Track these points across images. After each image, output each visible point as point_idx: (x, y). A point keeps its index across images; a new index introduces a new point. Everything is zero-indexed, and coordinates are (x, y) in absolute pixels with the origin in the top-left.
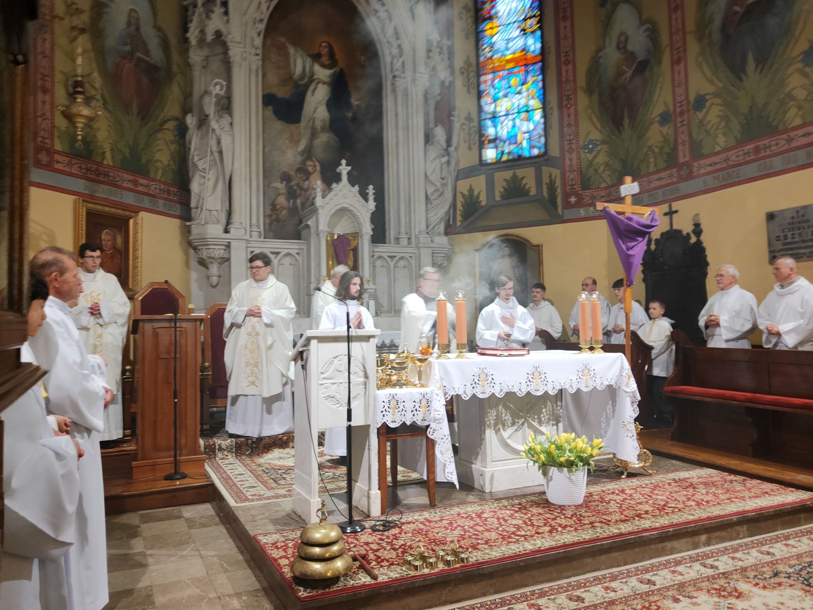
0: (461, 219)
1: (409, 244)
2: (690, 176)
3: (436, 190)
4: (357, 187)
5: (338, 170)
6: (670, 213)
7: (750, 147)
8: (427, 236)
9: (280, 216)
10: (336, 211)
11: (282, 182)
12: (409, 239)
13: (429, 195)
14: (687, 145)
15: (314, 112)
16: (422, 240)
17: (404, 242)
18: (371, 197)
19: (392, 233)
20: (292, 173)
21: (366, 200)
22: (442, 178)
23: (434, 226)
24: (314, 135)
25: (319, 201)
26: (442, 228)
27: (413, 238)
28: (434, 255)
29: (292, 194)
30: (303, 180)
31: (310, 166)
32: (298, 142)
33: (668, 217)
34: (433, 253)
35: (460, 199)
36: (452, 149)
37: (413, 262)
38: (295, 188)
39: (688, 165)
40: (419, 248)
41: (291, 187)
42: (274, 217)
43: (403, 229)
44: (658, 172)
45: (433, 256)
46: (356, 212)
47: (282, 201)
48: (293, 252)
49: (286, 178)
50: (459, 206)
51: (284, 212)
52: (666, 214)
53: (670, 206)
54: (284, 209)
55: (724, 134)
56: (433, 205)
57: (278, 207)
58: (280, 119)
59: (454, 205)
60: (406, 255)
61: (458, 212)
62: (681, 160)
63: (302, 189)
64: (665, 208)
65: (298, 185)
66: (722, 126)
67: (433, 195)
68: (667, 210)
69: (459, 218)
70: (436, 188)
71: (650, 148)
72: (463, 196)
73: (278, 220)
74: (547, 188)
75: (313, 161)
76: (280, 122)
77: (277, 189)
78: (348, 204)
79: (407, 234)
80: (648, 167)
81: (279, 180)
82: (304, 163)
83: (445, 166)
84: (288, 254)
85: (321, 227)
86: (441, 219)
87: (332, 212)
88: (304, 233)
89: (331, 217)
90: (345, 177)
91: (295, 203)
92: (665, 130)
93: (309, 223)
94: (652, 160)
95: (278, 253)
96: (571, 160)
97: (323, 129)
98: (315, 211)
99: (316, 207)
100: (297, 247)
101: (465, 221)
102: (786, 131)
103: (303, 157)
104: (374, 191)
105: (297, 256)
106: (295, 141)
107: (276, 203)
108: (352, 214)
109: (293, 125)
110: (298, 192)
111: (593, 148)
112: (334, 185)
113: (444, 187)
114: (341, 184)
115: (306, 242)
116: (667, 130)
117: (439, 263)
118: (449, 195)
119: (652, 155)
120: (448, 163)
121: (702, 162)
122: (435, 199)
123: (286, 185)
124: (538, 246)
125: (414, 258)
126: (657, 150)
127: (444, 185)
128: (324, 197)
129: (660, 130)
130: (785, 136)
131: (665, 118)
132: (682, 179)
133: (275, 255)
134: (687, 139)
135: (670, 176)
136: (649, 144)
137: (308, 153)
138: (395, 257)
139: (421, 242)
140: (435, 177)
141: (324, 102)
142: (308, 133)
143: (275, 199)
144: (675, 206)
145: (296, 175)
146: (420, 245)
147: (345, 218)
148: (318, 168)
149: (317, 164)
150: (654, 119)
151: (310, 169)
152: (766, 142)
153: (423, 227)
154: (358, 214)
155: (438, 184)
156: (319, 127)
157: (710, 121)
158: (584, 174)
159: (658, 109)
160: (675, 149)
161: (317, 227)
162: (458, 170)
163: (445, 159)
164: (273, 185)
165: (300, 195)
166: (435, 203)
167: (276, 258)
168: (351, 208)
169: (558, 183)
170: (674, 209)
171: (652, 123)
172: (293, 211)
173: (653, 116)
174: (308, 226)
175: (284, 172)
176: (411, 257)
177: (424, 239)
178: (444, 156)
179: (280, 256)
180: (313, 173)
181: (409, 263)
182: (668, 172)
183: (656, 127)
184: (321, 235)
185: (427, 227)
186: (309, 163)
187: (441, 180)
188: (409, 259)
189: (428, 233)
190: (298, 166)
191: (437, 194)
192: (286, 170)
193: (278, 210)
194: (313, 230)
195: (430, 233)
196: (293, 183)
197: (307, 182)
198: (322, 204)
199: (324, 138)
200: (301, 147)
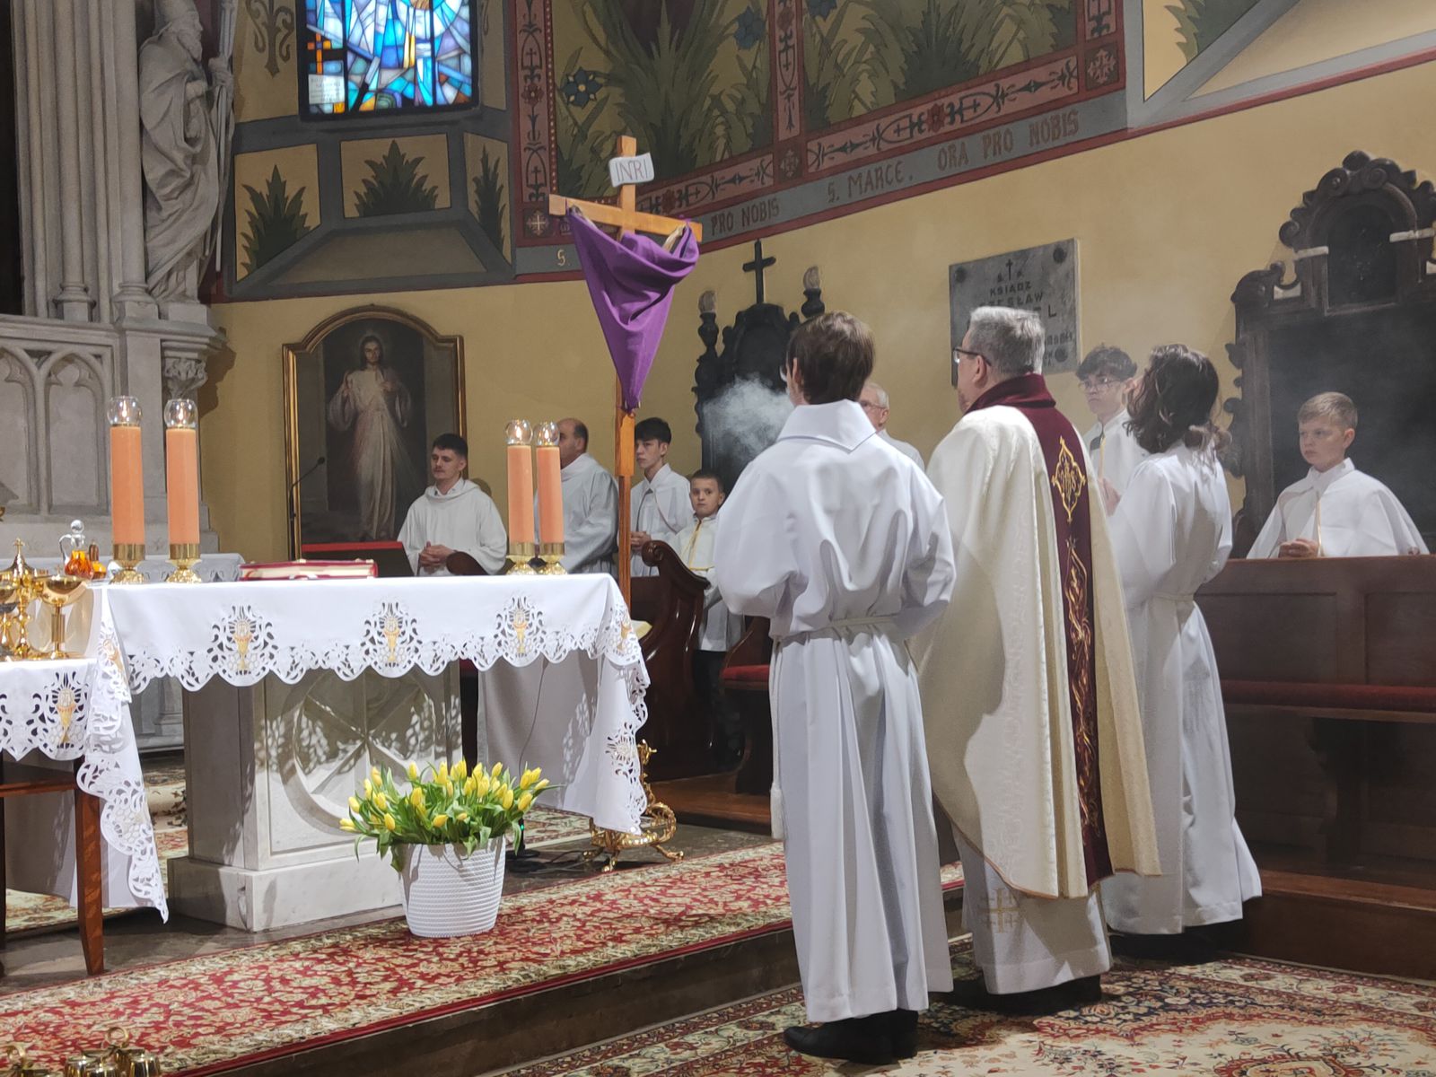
0: (248, 261)
1: (91, 319)
2: (800, 175)
3: (173, 173)
6: (758, 265)
7: (921, 110)
8: (149, 299)
12: (93, 305)
13: (152, 185)
14: (795, 98)
16: (131, 309)
17: (79, 312)
19: (40, 284)
22: (186, 140)
23: (169, 274)
26: (191, 280)
27: (104, 303)
28: (168, 353)
33: (753, 274)
34: (163, 349)
35: (244, 204)
36: (219, 63)
37: (105, 371)
39: (797, 145)
40: (122, 332)
43: (74, 277)
44: (733, 160)
45: (163, 358)
50: (243, 225)
52: (747, 267)
53: (758, 247)
55: (873, 75)
56: (165, 214)
59: (226, 217)
60: (86, 352)
61: (241, 242)
62: (785, 134)
64: (745, 252)
66: (867, 56)
67: (161, 185)
68: (751, 257)
69: (242, 257)
70: (173, 167)
71: (716, 100)
72: (255, 197)
74: (477, 192)
79: (86, 290)
80: (712, 148)
83: (197, 107)
86: (189, 254)
92: (749, 57)
94: (720, 130)
96: (533, 119)
101: (258, 267)
102: (994, 75)
111: (587, 92)
113: (198, 167)
116: (755, 56)
117: (183, 376)
118: (210, 190)
119: (720, 119)
120: (209, 99)
121: (826, 141)
124: (452, 340)
125: (107, 359)
127: (194, 159)
129: (738, 57)
130: (990, 88)
131: (751, 29)
132: (783, 182)
134: (793, 85)
135: (761, 172)
136: (715, 90)
138: (49, 353)
139: (128, 314)
140: (167, 135)
144: (769, 246)
146: (125, 324)
150: (726, 28)
152: (955, 99)
153: (135, 272)
155: (179, 157)
157: (845, 41)
158: (566, 158)
159: (734, 5)
160: (771, 106)
162: (237, 125)
163: (199, 87)
166: (169, 206)
169: (503, 179)
170: (765, 256)
171: (722, 38)
173: (724, 21)
176: (98, 357)
177: (135, 306)
178: (194, 79)
181: (94, 374)
182: (755, 163)
183: (729, 46)
185: (148, 275)
187: (185, 145)
188: (93, 360)
189: (149, 292)
191: (176, 182)
195: (156, 292)
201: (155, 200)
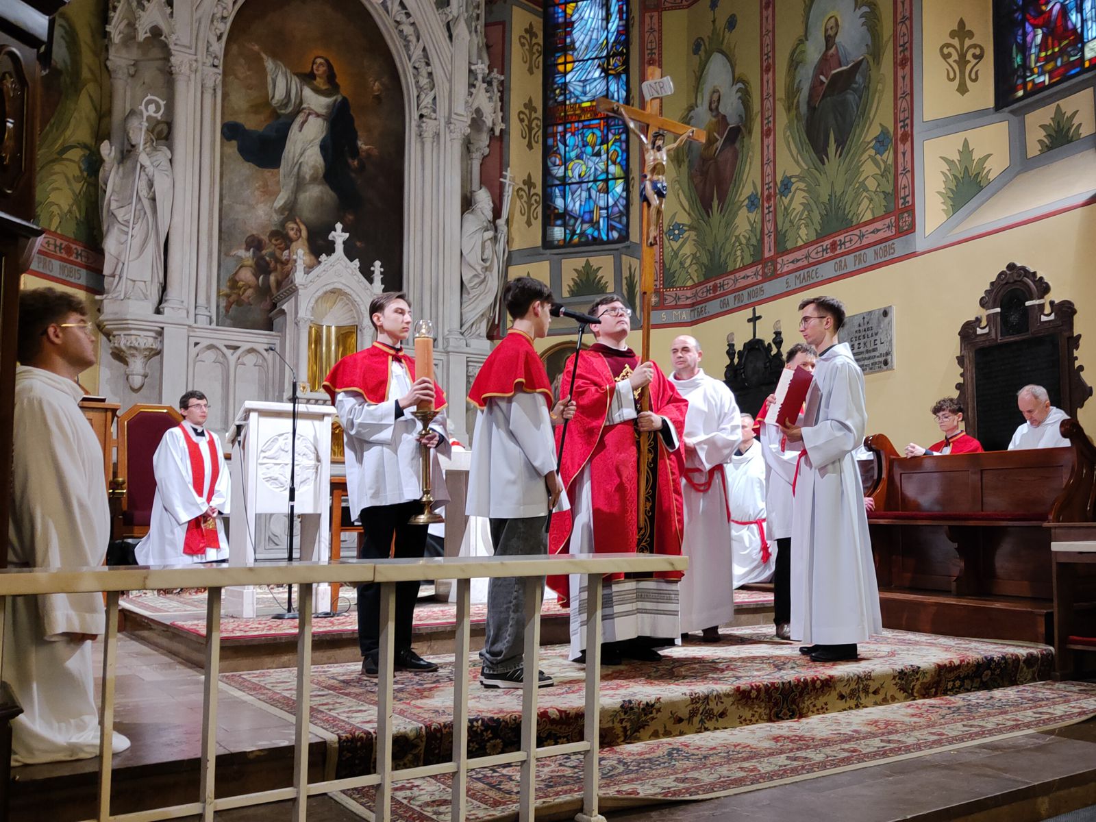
1: (433, 346)
2: (775, 275)
3: (475, 276)
4: (357, 262)
5: (330, 237)
6: (754, 319)
9: (242, 297)
10: (326, 293)
11: (247, 249)
12: (435, 340)
13: (465, 282)
14: (772, 237)
15: (301, 155)
16: (452, 343)
18: (378, 277)
20: (265, 238)
21: (371, 281)
23: (472, 325)
24: (300, 185)
25: (299, 277)
27: (440, 339)
28: (470, 364)
29: (262, 268)
30: (279, 248)
31: (292, 229)
32: (277, 194)
33: (751, 324)
34: (467, 362)
36: (501, 222)
37: (438, 372)
38: (268, 258)
39: (773, 260)
40: (448, 353)
41: (262, 258)
42: (234, 297)
44: (744, 268)
45: (467, 366)
46: (354, 296)
47: (246, 275)
48: (260, 348)
49: (254, 244)
51: (249, 292)
52: (749, 320)
53: (754, 310)
54: (250, 287)
56: (471, 296)
57: (241, 284)
58: (247, 159)
62: (767, 255)
63: (277, 260)
64: (748, 313)
65: (273, 255)
66: (804, 216)
67: (470, 282)
68: (751, 316)
70: (475, 273)
71: (737, 237)
73: (239, 302)
74: (626, 283)
75: (296, 223)
76: (247, 164)
77: (240, 259)
78: (343, 284)
80: (735, 261)
81: (244, 246)
82: (283, 224)
83: (488, 244)
84: (252, 350)
85: (301, 314)
87: (319, 293)
88: (277, 322)
89: (316, 301)
90: (339, 247)
91: (266, 280)
92: (752, 216)
93: (284, 307)
94: (739, 253)
95: (236, 348)
97: (314, 180)
98: (293, 291)
99: (295, 285)
100: (266, 341)
103: (282, 217)
104: (382, 270)
105: (265, 353)
106: (269, 193)
107: (238, 279)
108: (349, 299)
109: (267, 170)
110: (272, 265)
111: (679, 234)
112: (323, 257)
113: (488, 273)
114: (334, 256)
115: (279, 334)
116: (755, 216)
118: (493, 283)
119: (739, 247)
120: (495, 239)
121: (786, 258)
122: (473, 288)
123: (254, 252)
125: (440, 365)
126: (744, 241)
127: (486, 269)
128: (307, 273)
129: (748, 217)
130: (858, 232)
131: (753, 203)
132: (766, 278)
133: (232, 351)
134: (772, 230)
135: (756, 274)
136: (737, 233)
137: (290, 211)
139: (451, 345)
140: (474, 257)
141: (318, 141)
142: (292, 183)
143: (238, 271)
144: (760, 310)
145: (270, 241)
146: (449, 349)
147: (339, 305)
148: (304, 233)
149: (303, 227)
150: (743, 201)
151: (292, 233)
154: (357, 299)
155: (479, 268)
156: (308, 177)
157: (795, 209)
158: (668, 267)
159: (747, 191)
160: (762, 240)
161: (296, 313)
162: (509, 252)
163: (490, 234)
164: (233, 253)
165: (275, 269)
166: (473, 293)
167: (232, 354)
168: (348, 290)
170: (757, 315)
171: (740, 207)
172: (264, 291)
173: (742, 199)
174: (283, 312)
175: (253, 235)
177: (455, 342)
179: (239, 352)
180: (296, 240)
182: (754, 269)
183: (743, 212)
184: (301, 324)
185: (461, 326)
186: (291, 225)
187: (482, 263)
190: (274, 228)
192: (254, 232)
193: (240, 288)
194: (290, 318)
195: (465, 334)
196: (264, 252)
197: (287, 251)
198: (303, 281)
199: (315, 193)
200: (280, 202)
201: (466, 288)
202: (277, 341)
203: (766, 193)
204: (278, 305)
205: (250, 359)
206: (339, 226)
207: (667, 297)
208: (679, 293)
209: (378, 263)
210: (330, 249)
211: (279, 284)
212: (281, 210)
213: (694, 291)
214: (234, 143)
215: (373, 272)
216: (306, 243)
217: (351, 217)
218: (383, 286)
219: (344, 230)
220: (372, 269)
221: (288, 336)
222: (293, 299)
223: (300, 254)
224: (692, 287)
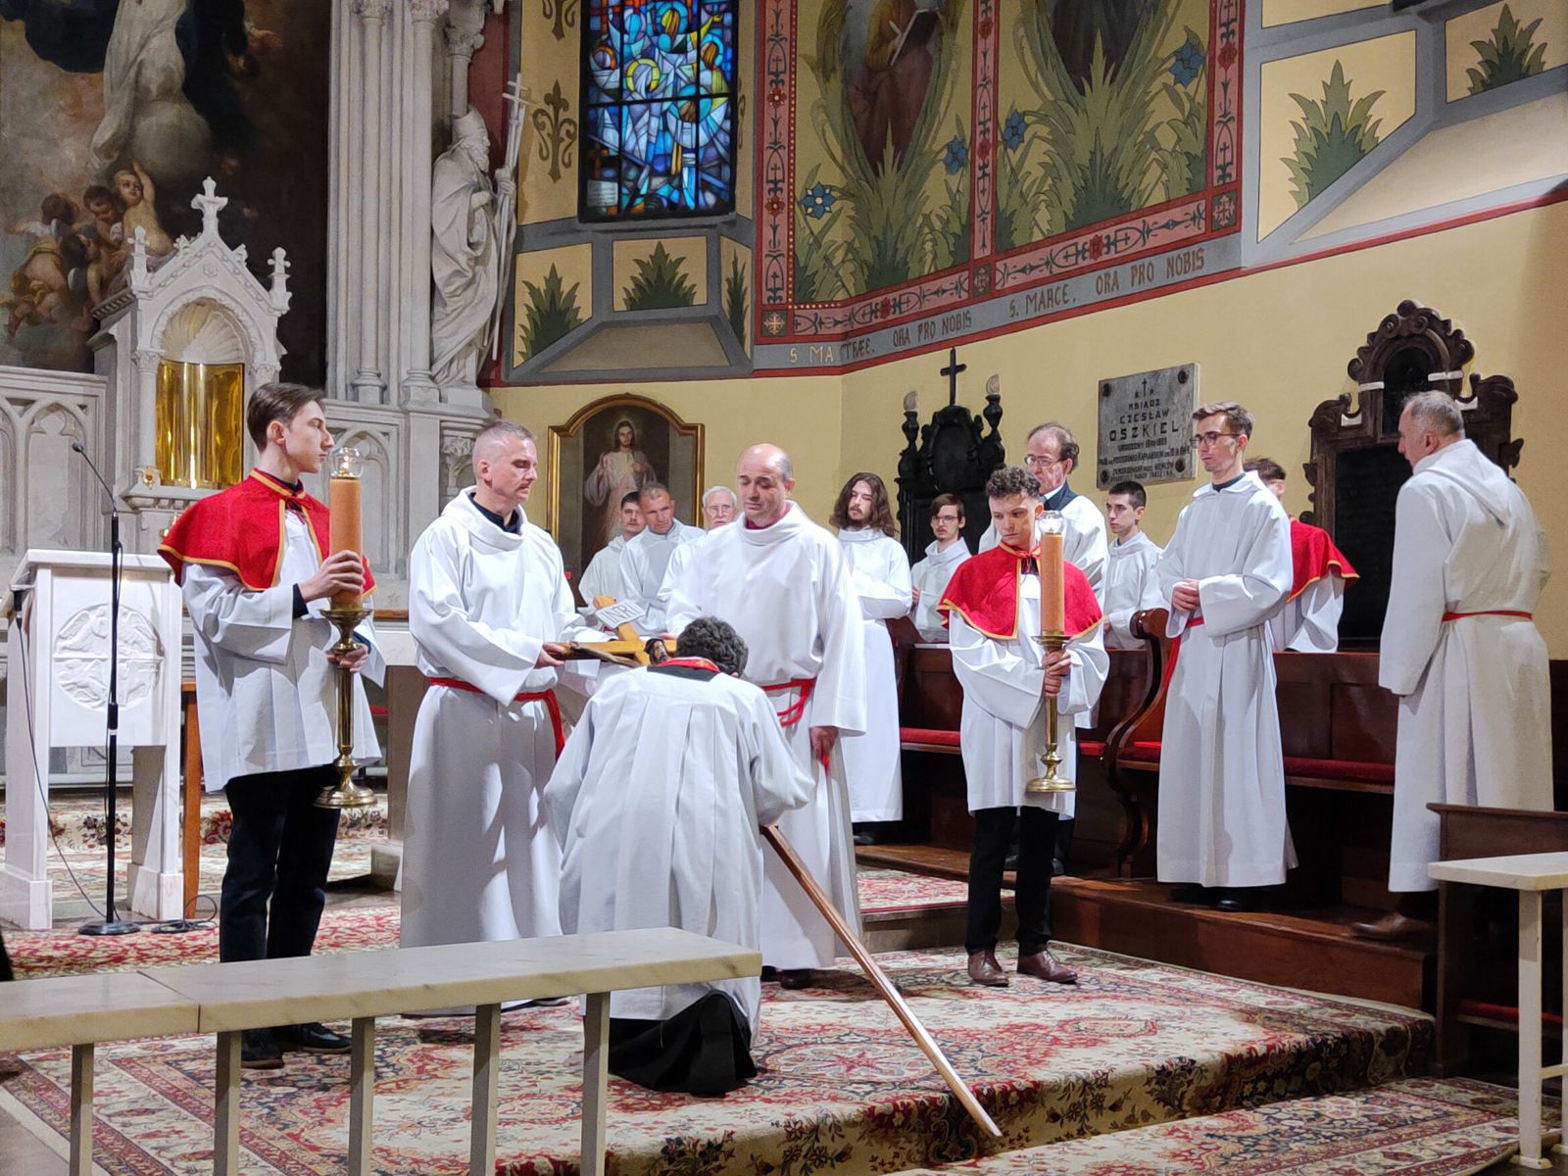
0: (524, 350)
1: (382, 402)
2: (989, 292)
3: (458, 273)
4: (242, 249)
5: (194, 204)
6: (952, 371)
7: (1085, 239)
8: (432, 384)
9: (39, 309)
10: (187, 306)
11: (47, 222)
12: (384, 389)
13: (439, 284)
14: (988, 221)
15: (142, 46)
16: (416, 393)
17: (371, 395)
18: (280, 278)
19: (341, 369)
20: (77, 200)
21: (268, 285)
22: (470, 245)
23: (451, 361)
24: (139, 104)
25: (139, 277)
26: (471, 367)
27: (393, 388)
28: (446, 432)
29: (72, 255)
30: (105, 220)
31: (127, 184)
32: (95, 120)
34: (442, 429)
35: (523, 298)
37: (391, 446)
38: (83, 238)
39: (989, 264)
40: (406, 412)
41: (74, 237)
42: (23, 308)
43: (369, 364)
44: (938, 275)
45: (442, 436)
46: (238, 311)
47: (45, 269)
48: (71, 403)
49: (59, 211)
50: (521, 318)
51: (51, 298)
52: (944, 372)
53: (953, 353)
54: (52, 290)
55: (1049, 205)
56: (449, 309)
57: (35, 284)
58: (44, 56)
59: (504, 314)
60: (375, 430)
61: (519, 332)
62: (978, 254)
63: (101, 241)
64: (942, 358)
65: (91, 231)
66: (1045, 188)
67: (447, 285)
68: (947, 363)
69: (519, 346)
70: (458, 268)
71: (927, 217)
72: (533, 292)
73: (32, 319)
74: (729, 291)
75: (134, 173)
76: (43, 64)
77: (32, 238)
78: (222, 292)
79: (379, 375)
80: (921, 261)
81: (40, 215)
82: (110, 175)
83: (480, 214)
84: (56, 407)
85: (143, 344)
86: (469, 344)
87: (174, 308)
88: (101, 355)
89: (171, 320)
90: (211, 223)
91: (81, 278)
92: (954, 180)
93: (113, 331)
94: (928, 246)
95: (28, 403)
96: (775, 229)
97: (165, 93)
98: (128, 302)
99: (131, 293)
100: (80, 390)
101: (533, 355)
102: (1141, 212)
103: (110, 161)
104: (288, 264)
105: (79, 412)
106: (84, 117)
107: (29, 274)
108: (229, 317)
109: (79, 75)
110: (92, 249)
111: (823, 205)
112: (182, 241)
113: (479, 268)
114: (201, 240)
115: (105, 378)
116: (959, 181)
117: (459, 453)
118: (489, 287)
119: (930, 236)
120: (492, 205)
122: (452, 295)
123: (58, 227)
124: (694, 427)
125: (393, 436)
126: (938, 225)
127: (476, 261)
128: (152, 268)
129: (946, 181)
130: (1138, 224)
131: (956, 156)
132: (976, 297)
133: (20, 408)
134: (988, 209)
135: (958, 287)
136: (926, 210)
137: (122, 152)
138: (344, 430)
139: (412, 398)
140: (454, 239)
141: (172, 22)
142: (125, 98)
143: (30, 260)
144: (963, 354)
145: (87, 205)
146: (410, 406)
147: (212, 325)
148: (149, 192)
149: (146, 182)
150: (938, 153)
151: (126, 192)
152: (1111, 231)
153: (422, 361)
154: (244, 317)
155: (463, 259)
156: (154, 88)
158: (802, 265)
159: (944, 134)
160: (969, 227)
161: (135, 342)
162: (520, 228)
163: (484, 197)
164: (22, 227)
165: (97, 258)
166: (453, 304)
167: (21, 415)
168: (226, 302)
169: (747, 282)
171: (933, 163)
172: (77, 298)
173: (936, 147)
174: (110, 339)
175: (56, 197)
176: (385, 434)
177: (421, 392)
178: (480, 189)
179: (34, 409)
180: (136, 204)
181: (382, 449)
182: (954, 278)
183: (938, 173)
184: (143, 363)
185: (432, 363)
186: (124, 177)
187: (468, 249)
188: (381, 438)
189: (432, 378)
190: (94, 183)
191: (459, 281)
192: (58, 190)
193: (34, 292)
194: (122, 350)
195: (438, 378)
196: (76, 226)
197: (118, 225)
198: (146, 286)
199: (167, 118)
200: (105, 133)
201: (441, 297)
202: (102, 392)
203: (979, 139)
204: (103, 323)
205: (53, 423)
206: (210, 184)
207: (799, 320)
208: (822, 314)
209: (280, 253)
210: (192, 225)
211: (104, 285)
212: (106, 150)
213: (847, 310)
214: (19, 24)
215: (272, 268)
216: (152, 210)
217: (233, 163)
218: (290, 294)
219: (218, 193)
220: (270, 262)
221: (119, 383)
222: (129, 315)
223: (141, 234)
224: (845, 304)
